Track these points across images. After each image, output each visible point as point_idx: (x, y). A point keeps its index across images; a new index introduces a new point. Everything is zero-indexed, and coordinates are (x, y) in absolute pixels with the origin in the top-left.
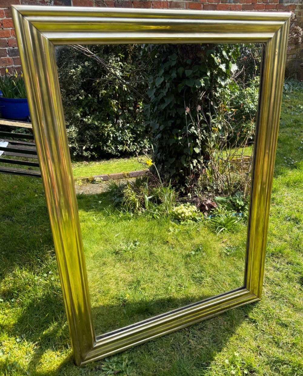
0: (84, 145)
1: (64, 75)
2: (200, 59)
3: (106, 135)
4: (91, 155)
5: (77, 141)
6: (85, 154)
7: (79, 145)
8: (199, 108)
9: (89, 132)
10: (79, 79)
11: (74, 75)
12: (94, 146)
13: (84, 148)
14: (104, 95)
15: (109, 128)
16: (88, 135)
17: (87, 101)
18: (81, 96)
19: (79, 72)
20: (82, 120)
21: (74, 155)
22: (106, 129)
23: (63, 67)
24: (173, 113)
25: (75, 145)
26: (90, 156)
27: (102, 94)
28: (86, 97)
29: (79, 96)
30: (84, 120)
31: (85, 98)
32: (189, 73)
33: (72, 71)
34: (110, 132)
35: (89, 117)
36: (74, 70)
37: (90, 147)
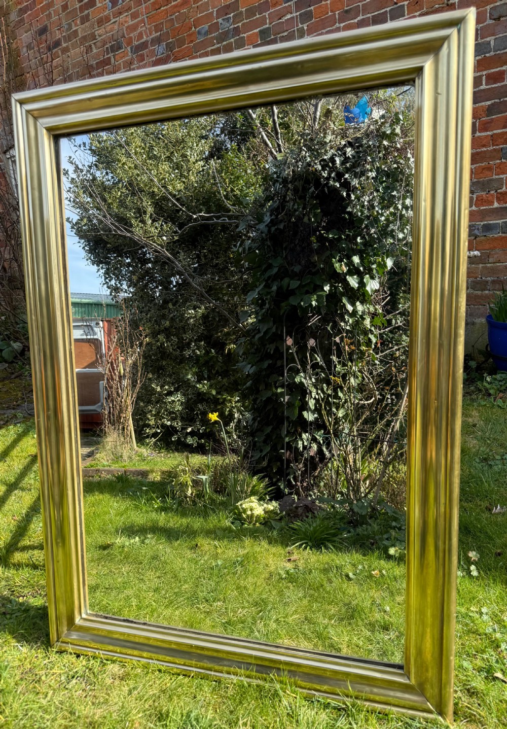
0: (191, 426)
1: (179, 316)
2: (314, 265)
3: (226, 413)
4: (198, 443)
5: (182, 419)
6: (189, 440)
7: (182, 425)
8: (312, 342)
9: (203, 406)
10: (200, 324)
11: (191, 318)
12: (205, 429)
13: (189, 430)
14: (232, 351)
15: (233, 403)
16: (199, 410)
17: (206, 358)
18: (199, 350)
19: (200, 315)
20: (195, 386)
21: (173, 440)
22: (229, 405)
23: (179, 306)
24: (271, 348)
25: (177, 424)
26: (195, 445)
27: (229, 350)
28: (208, 352)
29: (196, 349)
30: (198, 386)
31: (204, 354)
32: (295, 284)
33: (190, 312)
34: (235, 410)
35: (205, 382)
36: (193, 311)
37: (199, 430)
